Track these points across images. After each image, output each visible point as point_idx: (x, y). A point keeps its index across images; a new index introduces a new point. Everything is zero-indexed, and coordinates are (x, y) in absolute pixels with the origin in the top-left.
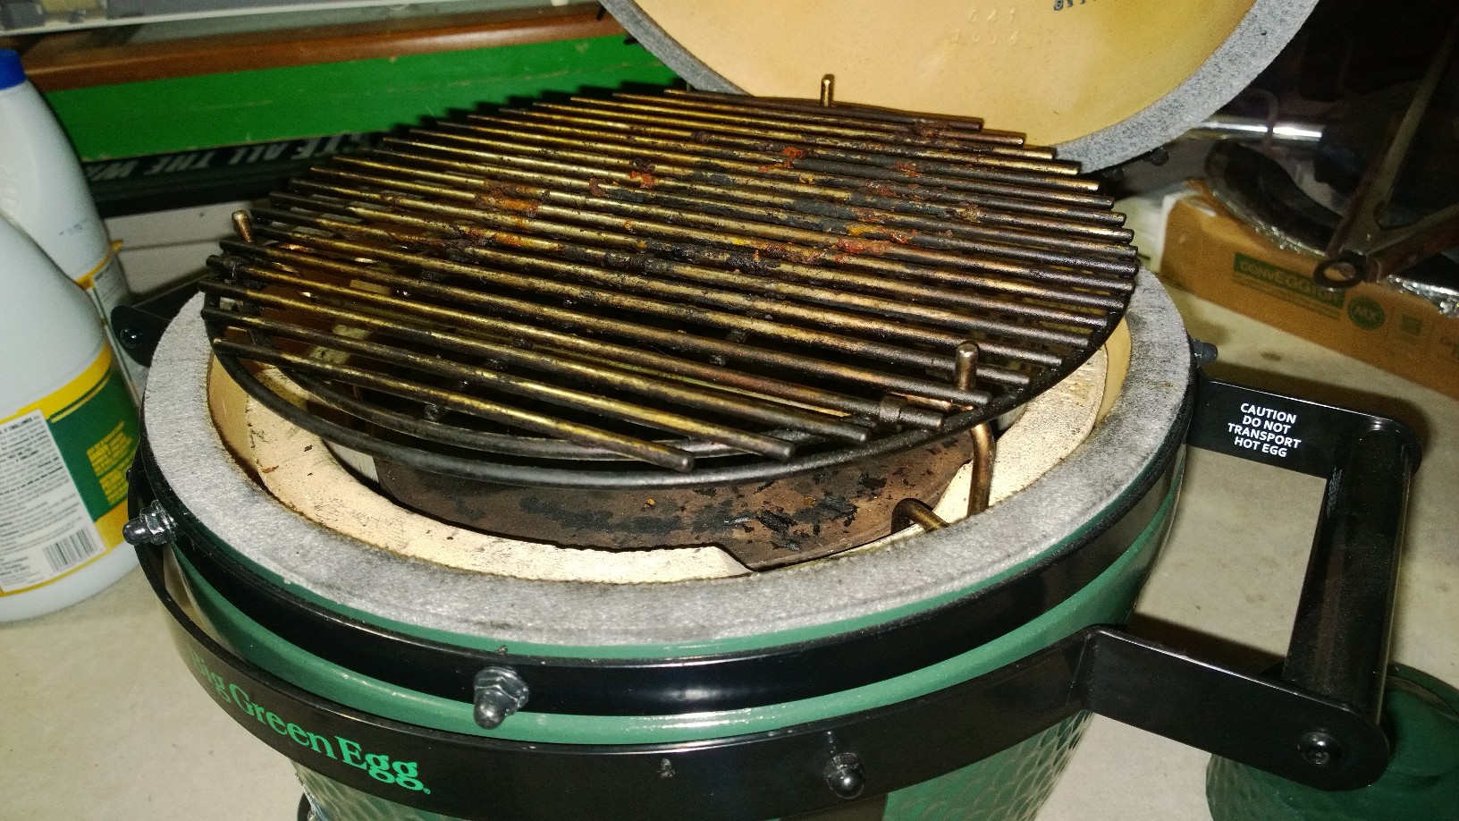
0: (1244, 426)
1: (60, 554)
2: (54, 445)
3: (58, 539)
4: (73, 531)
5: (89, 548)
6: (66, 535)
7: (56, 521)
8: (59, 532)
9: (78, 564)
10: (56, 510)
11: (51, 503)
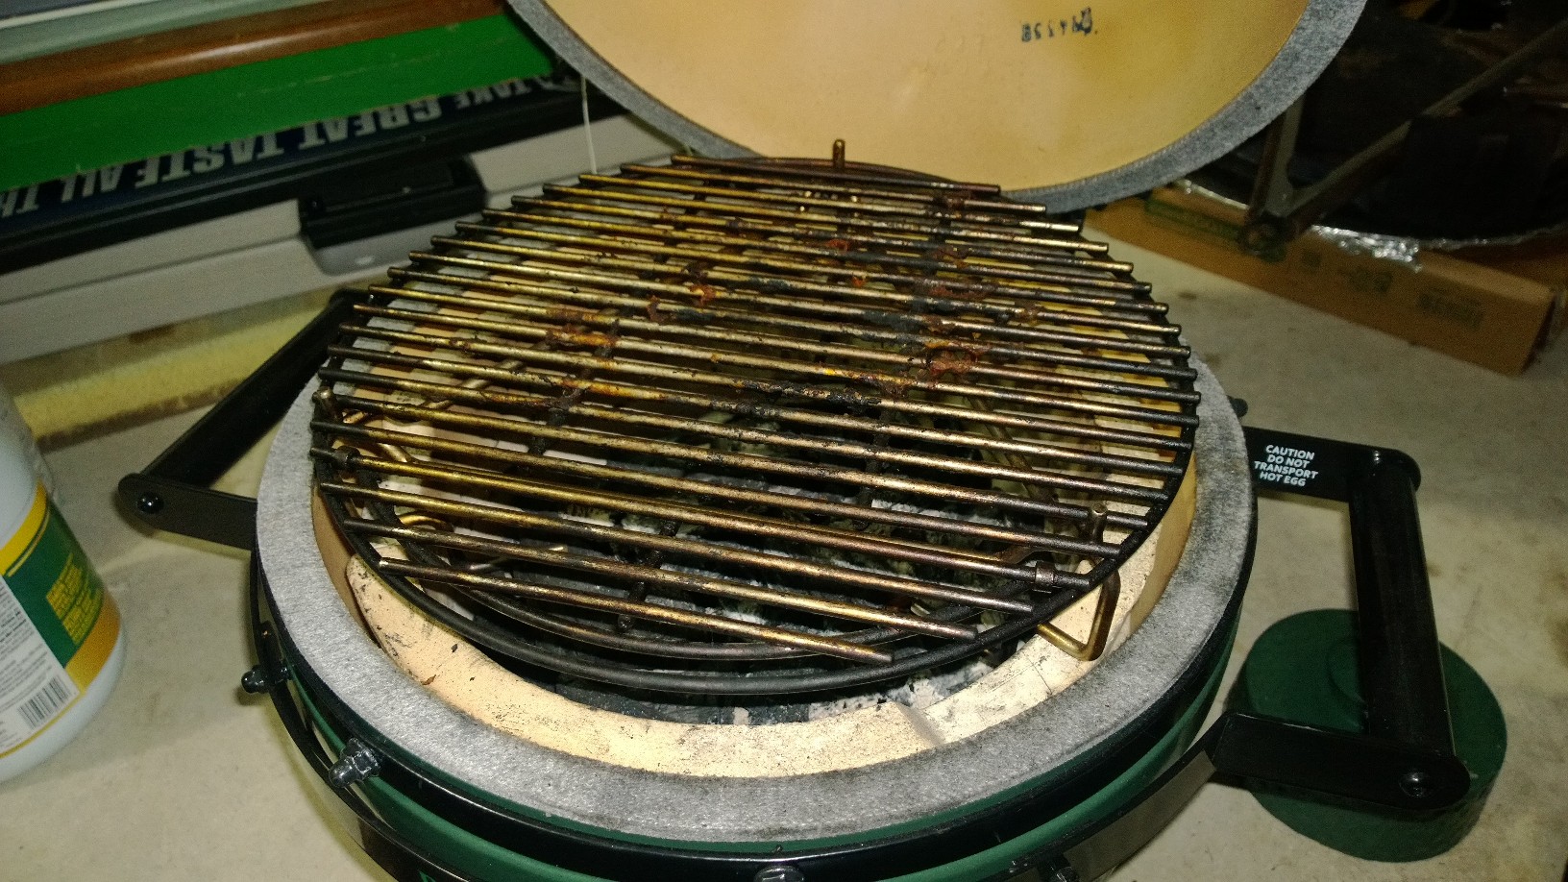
0: (1268, 464)
1: (36, 710)
2: (15, 600)
3: (32, 695)
4: (45, 683)
5: (62, 695)
6: (39, 689)
7: (28, 676)
8: (31, 689)
9: (55, 714)
10: (24, 667)
11: (19, 660)
